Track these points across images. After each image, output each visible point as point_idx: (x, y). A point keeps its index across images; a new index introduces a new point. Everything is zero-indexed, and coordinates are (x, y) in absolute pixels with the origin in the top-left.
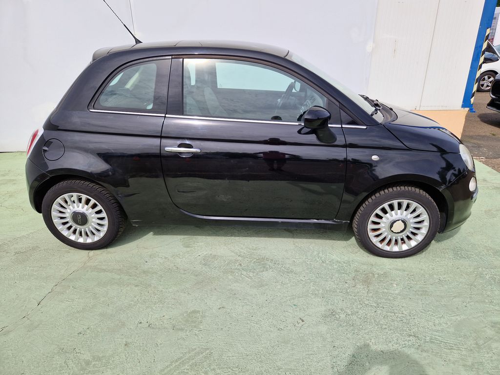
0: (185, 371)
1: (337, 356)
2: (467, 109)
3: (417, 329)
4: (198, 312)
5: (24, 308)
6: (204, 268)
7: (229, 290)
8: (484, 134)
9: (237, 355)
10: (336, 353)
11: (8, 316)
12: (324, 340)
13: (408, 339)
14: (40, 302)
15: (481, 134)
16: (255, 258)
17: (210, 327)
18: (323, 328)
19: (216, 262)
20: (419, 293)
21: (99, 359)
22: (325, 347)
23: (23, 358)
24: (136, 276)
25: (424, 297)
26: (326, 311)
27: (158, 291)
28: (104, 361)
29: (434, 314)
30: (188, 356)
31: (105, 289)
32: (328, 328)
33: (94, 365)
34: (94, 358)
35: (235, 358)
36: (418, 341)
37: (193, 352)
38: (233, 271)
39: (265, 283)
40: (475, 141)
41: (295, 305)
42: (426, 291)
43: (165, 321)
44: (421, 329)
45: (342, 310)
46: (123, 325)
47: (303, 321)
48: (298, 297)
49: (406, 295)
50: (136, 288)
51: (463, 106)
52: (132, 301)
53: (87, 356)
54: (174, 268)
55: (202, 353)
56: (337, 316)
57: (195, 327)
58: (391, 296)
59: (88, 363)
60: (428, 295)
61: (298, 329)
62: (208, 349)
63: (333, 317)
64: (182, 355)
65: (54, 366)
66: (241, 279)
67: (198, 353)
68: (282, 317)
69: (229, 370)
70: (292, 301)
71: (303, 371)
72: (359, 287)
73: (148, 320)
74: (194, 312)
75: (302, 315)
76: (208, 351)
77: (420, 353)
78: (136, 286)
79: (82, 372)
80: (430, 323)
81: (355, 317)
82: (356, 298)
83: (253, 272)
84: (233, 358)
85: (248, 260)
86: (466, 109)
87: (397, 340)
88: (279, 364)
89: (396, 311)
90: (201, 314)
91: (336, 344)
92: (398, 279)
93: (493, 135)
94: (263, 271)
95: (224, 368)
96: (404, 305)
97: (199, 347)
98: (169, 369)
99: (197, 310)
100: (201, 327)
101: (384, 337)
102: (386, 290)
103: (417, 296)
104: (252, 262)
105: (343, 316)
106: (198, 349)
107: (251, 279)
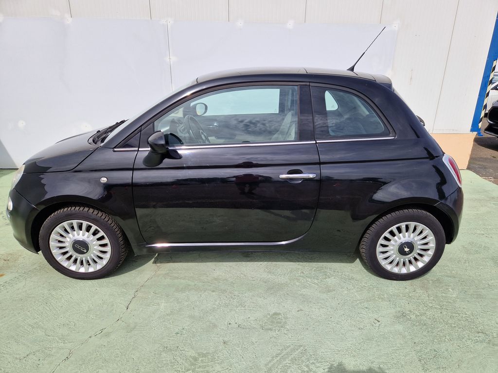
0: (288, 364)
1: (420, 351)
2: (476, 133)
3: (482, 327)
4: (279, 314)
5: (114, 311)
6: (270, 276)
7: (301, 295)
8: (485, 157)
9: (330, 351)
10: (419, 348)
11: (102, 319)
12: (404, 337)
13: (478, 335)
14: (128, 306)
15: (482, 156)
16: (314, 267)
17: (295, 326)
18: (400, 327)
19: (279, 270)
20: (475, 296)
21: (204, 355)
22: (407, 343)
23: (132, 356)
24: (209, 282)
25: (480, 299)
26: (396, 312)
27: (235, 295)
28: (209, 357)
29: (494, 314)
30: (285, 352)
31: (184, 294)
32: (404, 327)
33: (202, 360)
34: (199, 355)
35: (328, 353)
36: (487, 337)
37: (289, 349)
38: (298, 278)
39: (331, 288)
40: (481, 163)
41: (366, 308)
42: (480, 295)
43: (252, 322)
44: (486, 327)
45: (410, 311)
46: (215, 326)
47: (379, 322)
48: (367, 301)
49: (464, 298)
50: (214, 293)
51: (472, 130)
52: (214, 304)
53: (192, 353)
54: (242, 276)
55: (297, 350)
56: (408, 317)
57: (282, 327)
58: (450, 299)
59: (196, 359)
60: (483, 298)
61: (377, 328)
62: (301, 346)
63: (405, 318)
64: (279, 352)
65: (164, 362)
66: (308, 285)
67: (294, 350)
68: (358, 318)
69: (328, 364)
70: (362, 304)
71: (395, 364)
72: (419, 291)
73: (236, 322)
74: (275, 314)
75: (376, 316)
76: (302, 348)
77: (492, 346)
78: (213, 291)
79: (193, 367)
80: (493, 322)
81: (424, 318)
82: (420, 301)
83: (317, 279)
84: (327, 353)
85: (308, 269)
86: (474, 133)
87: (469, 336)
88: (371, 358)
89: (459, 312)
90: (283, 316)
91: (416, 341)
92: (452, 284)
93: (494, 157)
94: (326, 278)
95: (322, 362)
96: (465, 307)
97: (292, 345)
98: (272, 363)
99: (278, 312)
100: (288, 327)
101: (456, 334)
102: (444, 295)
103: (473, 299)
104: (313, 270)
105: (413, 317)
106: (292, 346)
107: (318, 285)
